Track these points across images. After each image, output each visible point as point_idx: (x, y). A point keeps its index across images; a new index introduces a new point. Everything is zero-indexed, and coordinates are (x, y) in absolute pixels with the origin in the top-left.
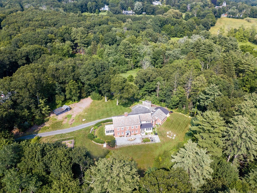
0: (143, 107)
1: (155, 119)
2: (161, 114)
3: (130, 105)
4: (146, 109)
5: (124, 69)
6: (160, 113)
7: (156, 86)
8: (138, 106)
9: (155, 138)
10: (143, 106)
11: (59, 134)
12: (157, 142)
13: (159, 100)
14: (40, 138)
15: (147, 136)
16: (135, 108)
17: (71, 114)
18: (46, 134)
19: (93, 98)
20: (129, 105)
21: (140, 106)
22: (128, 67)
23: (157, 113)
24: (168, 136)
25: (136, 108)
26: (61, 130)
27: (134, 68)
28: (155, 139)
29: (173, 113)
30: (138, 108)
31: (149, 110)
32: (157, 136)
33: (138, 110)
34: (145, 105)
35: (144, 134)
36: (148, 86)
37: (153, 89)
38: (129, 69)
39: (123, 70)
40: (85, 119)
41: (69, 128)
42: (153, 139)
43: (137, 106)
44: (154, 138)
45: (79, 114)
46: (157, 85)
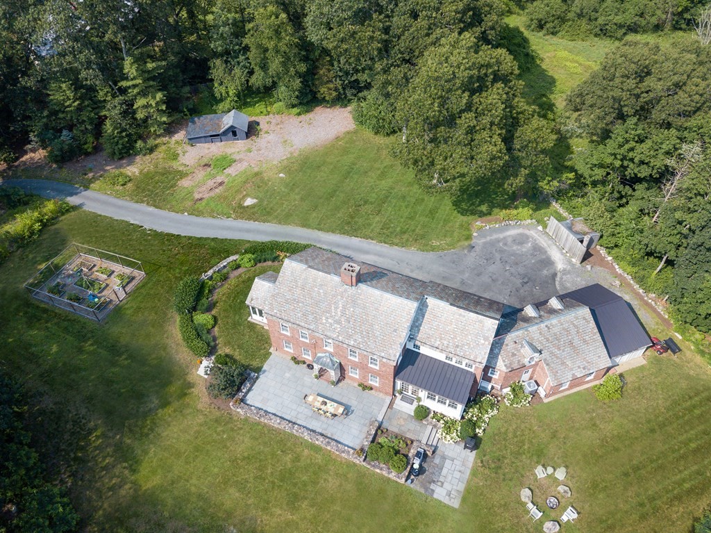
0: (537, 249)
1: (515, 360)
2: (576, 342)
3: (492, 206)
4: (548, 262)
5: (619, 19)
6: (573, 331)
7: (671, 162)
8: (520, 231)
9: (448, 463)
10: (543, 242)
11: (132, 222)
12: (440, 493)
13: (647, 245)
14: (68, 211)
15: (411, 429)
16: (495, 236)
17: (234, 157)
18: (104, 203)
19: (361, 119)
20: (484, 208)
21: (527, 237)
22: (642, 15)
23: (556, 330)
24: (525, 494)
25: (501, 236)
26: (151, 209)
27: (676, 28)
28: (444, 471)
29: (675, 357)
30: (510, 240)
31: (555, 275)
32: (471, 456)
33: (498, 256)
34: (554, 239)
35: (410, 409)
36: (627, 147)
37: (644, 172)
38: (643, 23)
39: (610, 21)
40: (255, 201)
41: (179, 216)
42: (437, 460)
43: (514, 227)
44: (444, 458)
45: (256, 169)
46: (680, 158)
